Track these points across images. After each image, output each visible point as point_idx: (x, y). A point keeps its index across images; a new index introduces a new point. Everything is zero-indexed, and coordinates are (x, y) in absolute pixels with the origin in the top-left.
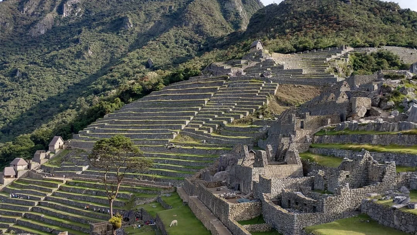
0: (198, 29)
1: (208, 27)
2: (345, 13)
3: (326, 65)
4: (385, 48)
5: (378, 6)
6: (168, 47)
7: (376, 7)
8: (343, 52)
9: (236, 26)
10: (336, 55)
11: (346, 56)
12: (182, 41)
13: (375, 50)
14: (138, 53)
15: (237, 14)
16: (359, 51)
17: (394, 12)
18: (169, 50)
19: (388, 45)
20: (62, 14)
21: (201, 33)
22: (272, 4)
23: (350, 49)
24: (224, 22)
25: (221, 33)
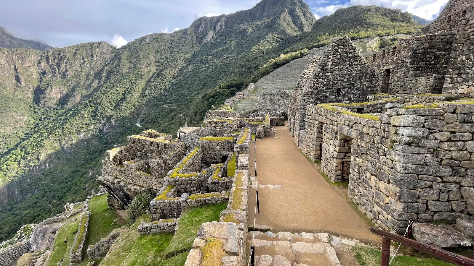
0: (283, 32)
1: (289, 31)
2: (370, 18)
3: (367, 47)
4: (396, 35)
5: (389, 12)
6: (270, 43)
7: (388, 13)
8: (374, 40)
9: (301, 29)
10: (371, 41)
11: (376, 41)
12: (277, 39)
13: (390, 37)
14: (257, 47)
15: (301, 23)
16: (383, 38)
17: (398, 15)
18: (271, 44)
19: (397, 34)
20: (216, 30)
21: (285, 34)
22: (325, 16)
23: (378, 37)
24: (296, 28)
25: (295, 34)
